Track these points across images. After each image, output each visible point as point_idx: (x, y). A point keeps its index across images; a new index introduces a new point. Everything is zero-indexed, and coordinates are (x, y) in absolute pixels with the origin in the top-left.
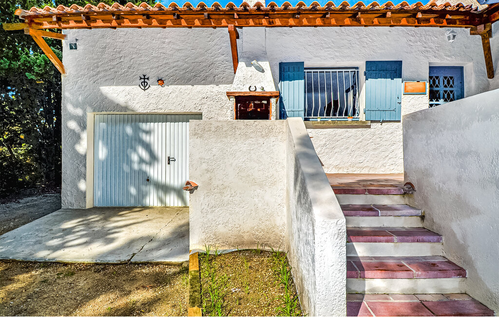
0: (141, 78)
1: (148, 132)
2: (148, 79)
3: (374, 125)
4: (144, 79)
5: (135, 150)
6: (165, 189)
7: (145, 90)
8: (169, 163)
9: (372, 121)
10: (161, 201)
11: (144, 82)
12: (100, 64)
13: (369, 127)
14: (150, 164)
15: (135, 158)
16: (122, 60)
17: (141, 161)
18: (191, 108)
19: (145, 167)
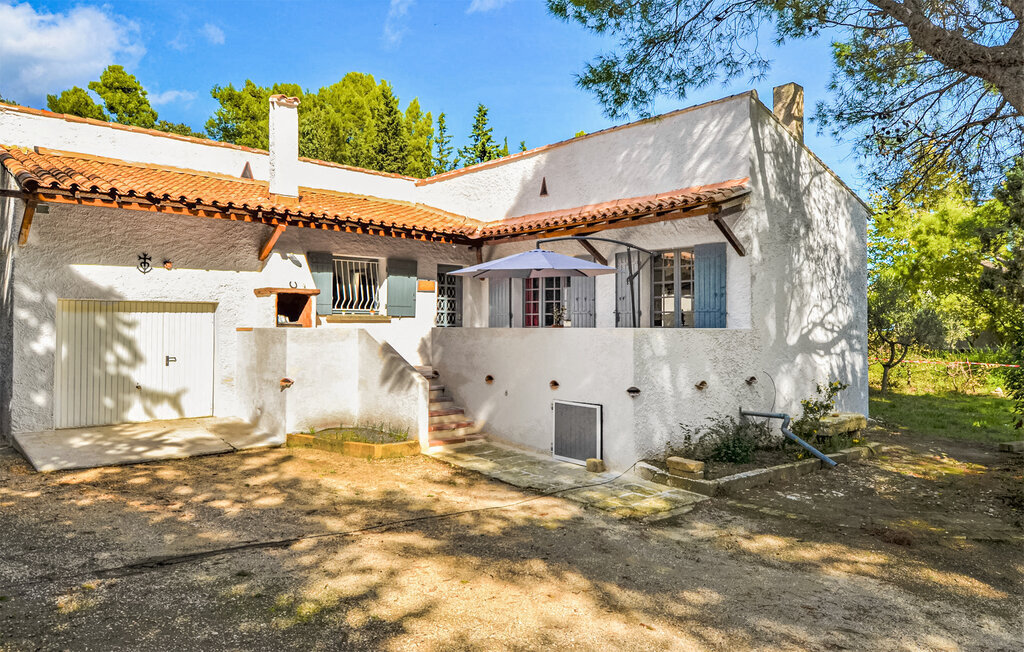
0: (140, 258)
1: (130, 325)
2: (150, 259)
3: (393, 320)
4: (145, 259)
5: (112, 349)
6: (156, 397)
7: (144, 273)
8: (167, 365)
9: (393, 317)
10: (148, 412)
11: (145, 263)
12: (79, 234)
13: (390, 322)
14: (132, 365)
15: (110, 358)
16: (113, 232)
17: (120, 361)
18: (204, 297)
19: (124, 370)
